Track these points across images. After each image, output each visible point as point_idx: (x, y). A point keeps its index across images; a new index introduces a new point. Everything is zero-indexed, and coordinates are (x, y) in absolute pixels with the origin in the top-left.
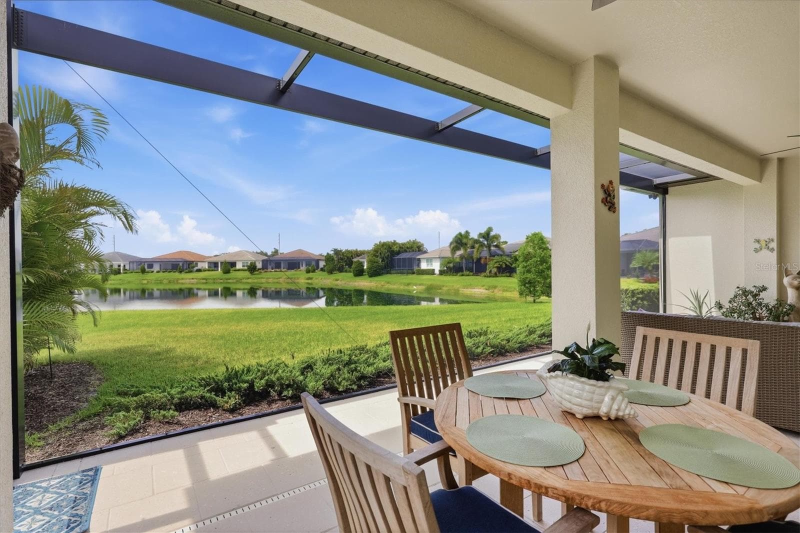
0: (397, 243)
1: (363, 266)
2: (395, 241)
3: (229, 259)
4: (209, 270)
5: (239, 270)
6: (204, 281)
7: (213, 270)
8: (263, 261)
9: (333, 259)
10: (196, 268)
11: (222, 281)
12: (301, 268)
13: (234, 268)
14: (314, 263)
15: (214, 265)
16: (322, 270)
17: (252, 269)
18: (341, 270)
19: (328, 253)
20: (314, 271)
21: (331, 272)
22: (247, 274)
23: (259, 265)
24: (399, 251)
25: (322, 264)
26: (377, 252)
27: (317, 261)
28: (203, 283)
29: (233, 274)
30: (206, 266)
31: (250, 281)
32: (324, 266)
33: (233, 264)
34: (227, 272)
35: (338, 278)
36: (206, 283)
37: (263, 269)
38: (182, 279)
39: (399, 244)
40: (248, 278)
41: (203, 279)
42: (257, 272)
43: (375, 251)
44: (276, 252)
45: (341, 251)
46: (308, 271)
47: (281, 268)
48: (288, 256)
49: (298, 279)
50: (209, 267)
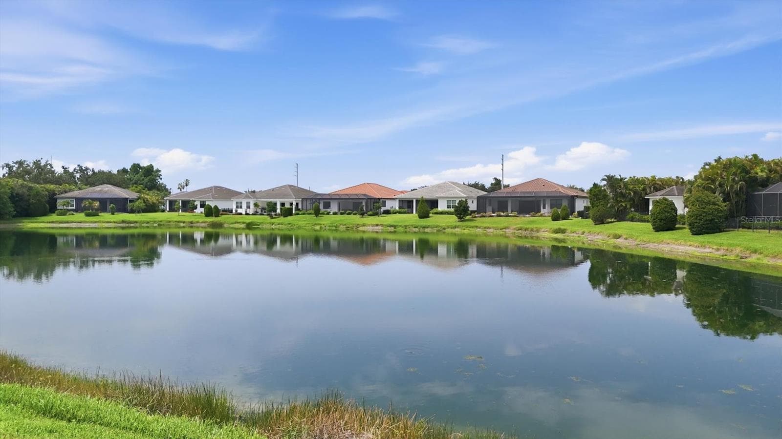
0: (762, 161)
1: (676, 210)
2: (755, 156)
3: (428, 196)
4: (400, 213)
5: (442, 213)
6: (392, 229)
7: (405, 213)
8: (479, 199)
9: (605, 196)
10: (383, 209)
11: (416, 230)
12: (543, 211)
13: (435, 210)
14: (565, 203)
15: (406, 205)
16: (581, 214)
17: (461, 211)
18: (620, 216)
19: (595, 185)
20: (566, 218)
21: (600, 220)
22: (454, 218)
23: (473, 206)
24: (768, 178)
25: (580, 205)
26: (713, 181)
27: (572, 199)
28: (391, 232)
29: (434, 220)
30: (396, 206)
31: (457, 231)
32: (587, 208)
33: (434, 203)
34: (424, 215)
35: (619, 232)
36: (395, 232)
37: (478, 211)
38: (364, 225)
39: (768, 163)
40: (455, 227)
41: (391, 226)
42: (468, 217)
43: (707, 179)
44: (497, 183)
45: (621, 179)
46: (556, 218)
47: (507, 211)
48: (519, 190)
49: (538, 231)
50: (400, 208)
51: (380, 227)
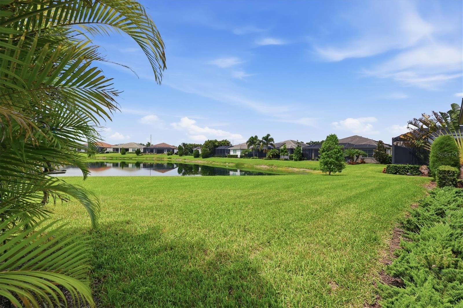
1: (199, 152)
2: (216, 140)
3: (125, 147)
4: (113, 153)
5: (130, 153)
6: (111, 158)
7: (115, 153)
8: (144, 148)
9: (182, 148)
10: (105, 152)
11: (121, 158)
12: (165, 153)
13: (127, 152)
14: (171, 150)
15: (116, 150)
16: (176, 154)
17: (138, 152)
18: (186, 154)
19: (180, 145)
20: (171, 154)
21: (181, 155)
22: (135, 155)
23: (142, 151)
24: (218, 145)
25: (176, 151)
26: (207, 145)
27: (173, 149)
28: (110, 159)
29: (127, 155)
30: (112, 150)
32: (177, 152)
33: (127, 150)
34: (124, 153)
35: (186, 158)
36: (112, 159)
37: (144, 152)
38: (98, 157)
39: (218, 142)
40: (136, 157)
41: (110, 157)
42: (140, 154)
43: (206, 145)
44: (149, 144)
45: (187, 144)
46: (168, 155)
47: (153, 152)
48: (157, 146)
49: (163, 158)
50: (113, 151)
51: (106, 158)
